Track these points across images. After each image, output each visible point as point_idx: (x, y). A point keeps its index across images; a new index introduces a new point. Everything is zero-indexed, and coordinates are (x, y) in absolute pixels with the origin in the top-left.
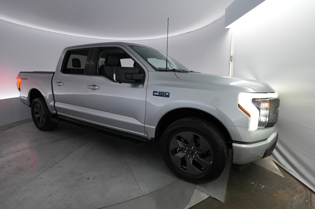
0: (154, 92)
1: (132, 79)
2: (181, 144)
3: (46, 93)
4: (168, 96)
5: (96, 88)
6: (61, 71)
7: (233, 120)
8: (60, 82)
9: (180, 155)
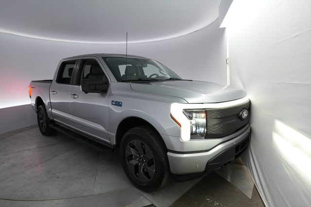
0: (112, 101)
1: (96, 90)
2: (133, 151)
3: (46, 101)
4: (121, 106)
5: (76, 96)
6: (56, 80)
7: (165, 128)
8: (54, 91)
9: (134, 162)
